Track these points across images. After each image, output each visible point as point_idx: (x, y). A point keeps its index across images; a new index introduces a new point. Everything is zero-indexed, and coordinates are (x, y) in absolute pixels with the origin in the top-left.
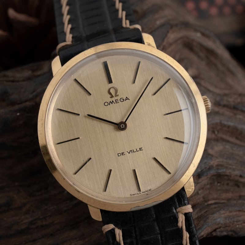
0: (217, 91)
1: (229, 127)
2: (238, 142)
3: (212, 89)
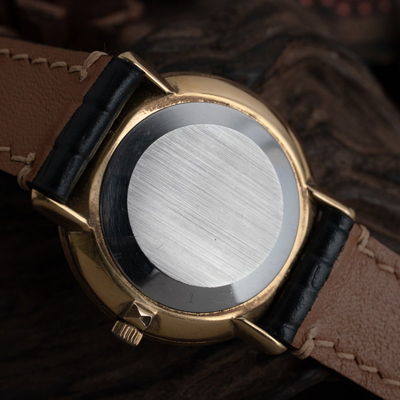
0: (359, 148)
1: (373, 206)
2: (387, 232)
3: (350, 144)
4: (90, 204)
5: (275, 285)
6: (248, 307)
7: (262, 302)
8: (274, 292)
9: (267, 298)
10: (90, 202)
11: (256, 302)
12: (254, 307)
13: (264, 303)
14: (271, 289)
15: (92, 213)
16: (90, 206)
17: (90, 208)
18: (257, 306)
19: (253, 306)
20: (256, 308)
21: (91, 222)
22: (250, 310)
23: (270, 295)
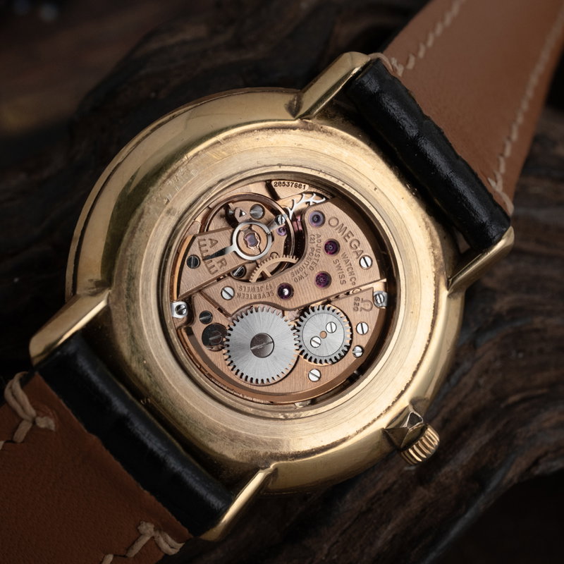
4: (239, 459)
5: (422, 215)
6: (439, 267)
7: (438, 243)
8: (431, 220)
9: (435, 233)
10: (235, 459)
11: (436, 252)
12: (442, 257)
13: (441, 240)
14: (426, 223)
15: (252, 459)
16: (241, 461)
17: (245, 461)
18: (441, 252)
19: (439, 258)
20: (444, 255)
21: (263, 464)
22: (444, 265)
23: (433, 228)
